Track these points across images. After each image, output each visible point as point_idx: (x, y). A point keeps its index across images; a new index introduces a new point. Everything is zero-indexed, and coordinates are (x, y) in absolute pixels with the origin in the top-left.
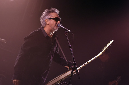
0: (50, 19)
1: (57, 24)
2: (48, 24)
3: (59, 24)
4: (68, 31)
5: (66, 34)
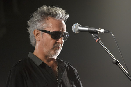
4: (98, 31)
5: (97, 40)
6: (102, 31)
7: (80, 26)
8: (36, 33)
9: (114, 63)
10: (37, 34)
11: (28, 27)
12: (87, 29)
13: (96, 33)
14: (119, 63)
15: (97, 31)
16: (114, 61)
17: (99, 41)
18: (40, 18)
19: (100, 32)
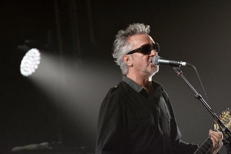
0: (131, 53)
1: (150, 60)
2: (132, 66)
3: (154, 58)
4: (180, 64)
5: (179, 73)
6: (184, 64)
7: (160, 59)
8: (125, 59)
9: (196, 98)
10: (127, 60)
11: (116, 59)
12: (168, 61)
13: (177, 65)
14: (201, 98)
15: (178, 64)
16: (197, 95)
17: (181, 74)
18: (122, 43)
19: (181, 65)
